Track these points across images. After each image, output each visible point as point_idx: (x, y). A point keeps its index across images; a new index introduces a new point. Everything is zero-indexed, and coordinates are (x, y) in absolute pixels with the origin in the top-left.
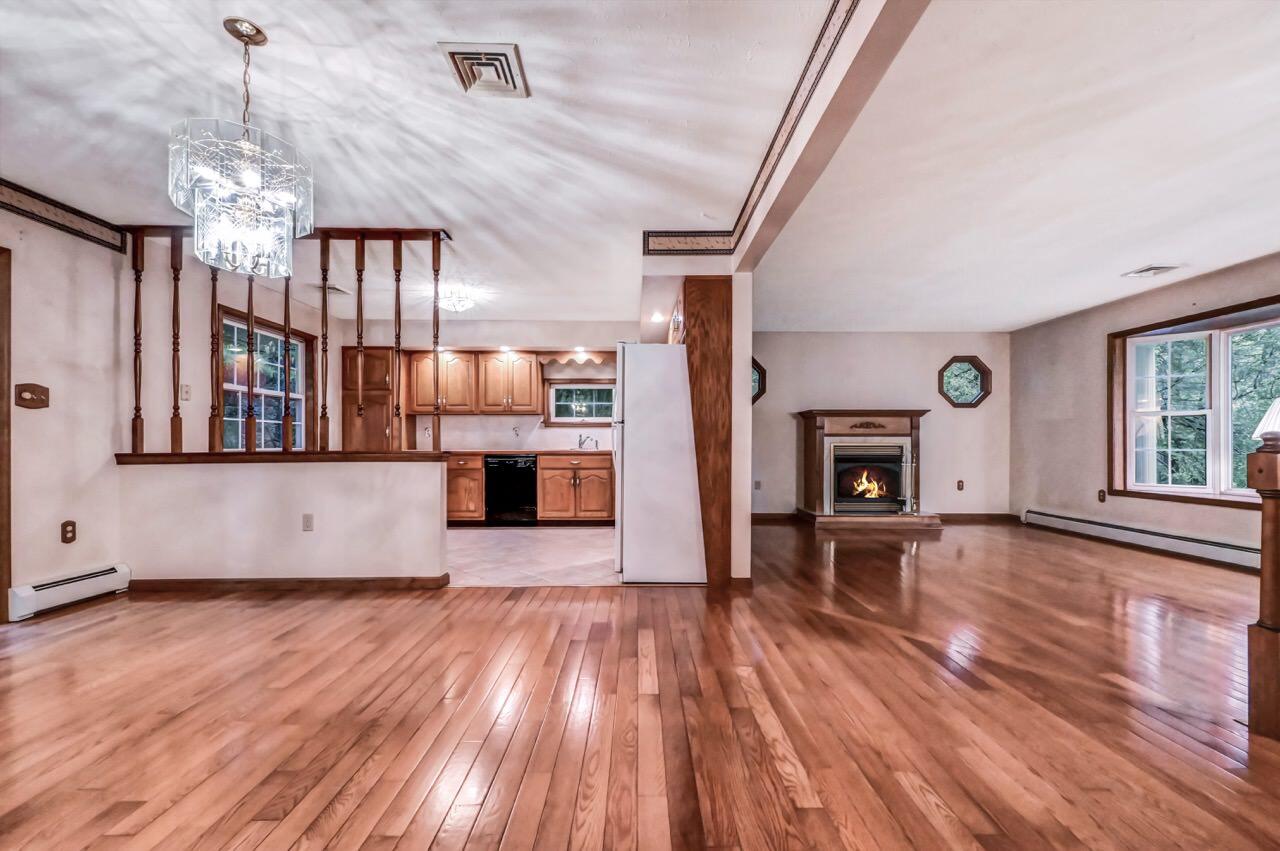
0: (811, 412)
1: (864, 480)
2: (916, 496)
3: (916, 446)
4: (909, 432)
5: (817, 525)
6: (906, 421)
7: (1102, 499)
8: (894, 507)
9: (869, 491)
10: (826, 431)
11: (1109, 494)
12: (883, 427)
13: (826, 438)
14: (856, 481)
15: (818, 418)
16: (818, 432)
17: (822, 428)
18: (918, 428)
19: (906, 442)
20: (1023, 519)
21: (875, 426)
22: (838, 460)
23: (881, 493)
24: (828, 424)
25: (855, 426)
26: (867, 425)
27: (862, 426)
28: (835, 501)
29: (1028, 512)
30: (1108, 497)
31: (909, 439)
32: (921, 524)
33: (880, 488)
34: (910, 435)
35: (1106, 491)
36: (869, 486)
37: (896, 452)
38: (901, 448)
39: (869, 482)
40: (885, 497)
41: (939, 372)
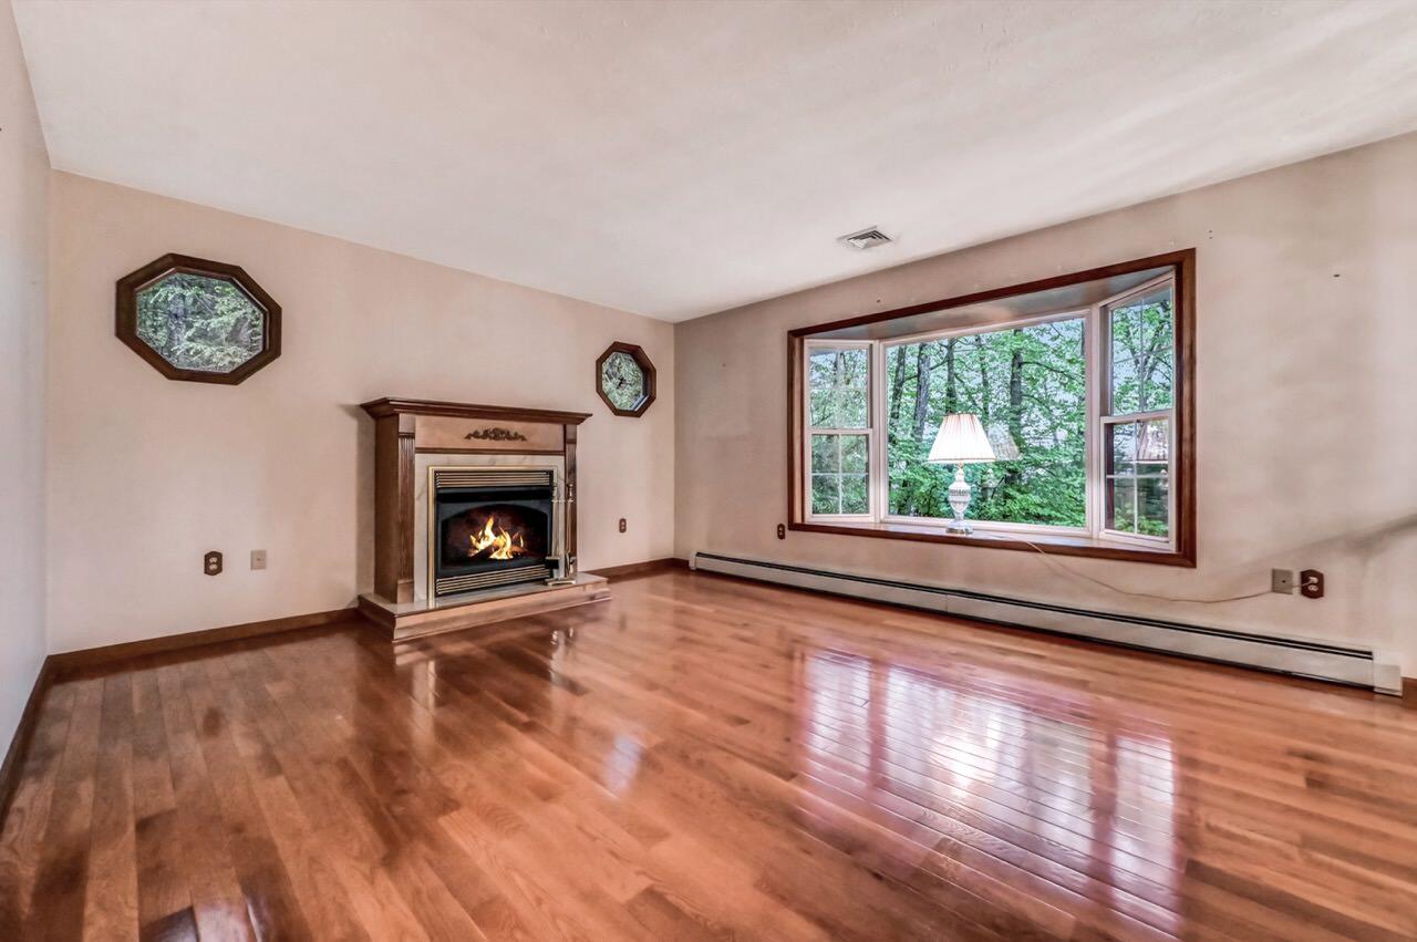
0: (385, 401)
1: (488, 531)
2: (572, 551)
3: (571, 471)
4: (561, 448)
5: (398, 635)
6: (556, 430)
7: (782, 536)
8: (539, 571)
9: (497, 548)
10: (419, 442)
11: (790, 529)
12: (523, 439)
13: (418, 457)
14: (475, 534)
15: (403, 417)
16: (403, 445)
17: (411, 436)
18: (574, 442)
19: (557, 464)
20: (692, 565)
21: (508, 436)
22: (442, 498)
23: (516, 549)
24: (423, 429)
25: (476, 435)
26: (497, 435)
27: (486, 435)
28: (437, 576)
29: (699, 554)
30: (788, 533)
31: (560, 459)
32: (581, 598)
33: (516, 542)
34: (564, 453)
35: (786, 526)
36: (495, 540)
37: (544, 481)
38: (550, 473)
39: (497, 533)
40: (523, 554)
41: (597, 362)
